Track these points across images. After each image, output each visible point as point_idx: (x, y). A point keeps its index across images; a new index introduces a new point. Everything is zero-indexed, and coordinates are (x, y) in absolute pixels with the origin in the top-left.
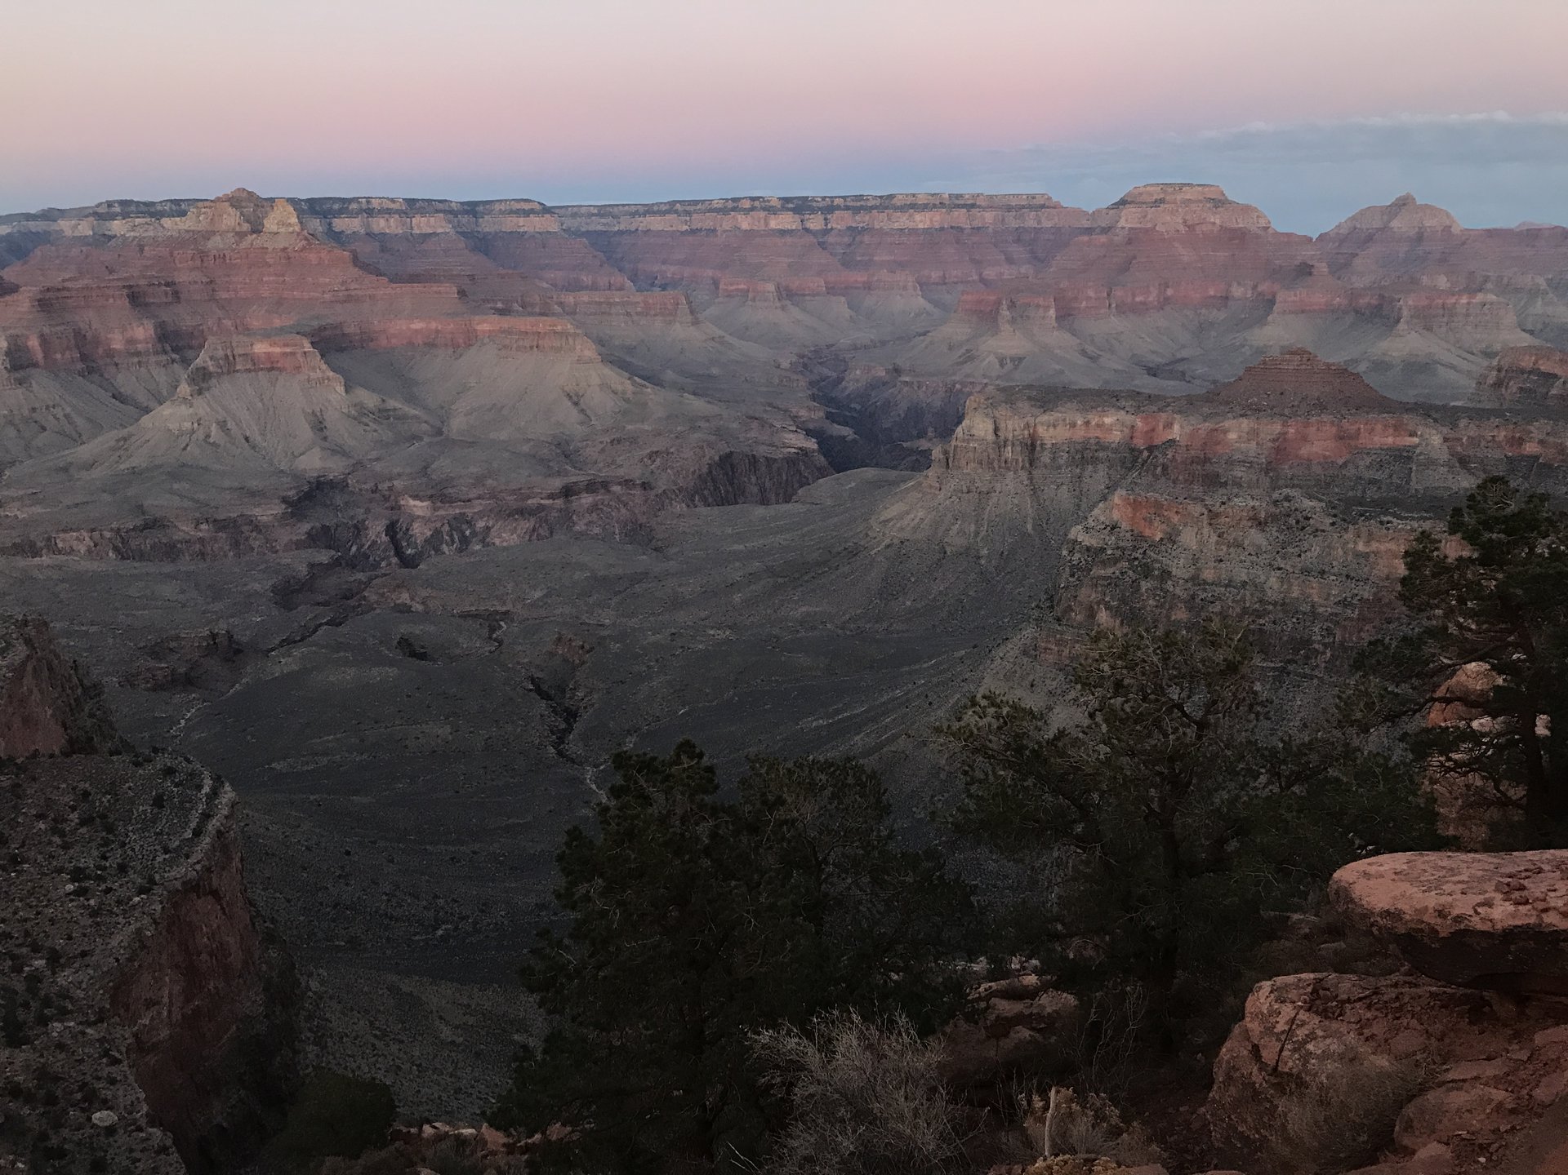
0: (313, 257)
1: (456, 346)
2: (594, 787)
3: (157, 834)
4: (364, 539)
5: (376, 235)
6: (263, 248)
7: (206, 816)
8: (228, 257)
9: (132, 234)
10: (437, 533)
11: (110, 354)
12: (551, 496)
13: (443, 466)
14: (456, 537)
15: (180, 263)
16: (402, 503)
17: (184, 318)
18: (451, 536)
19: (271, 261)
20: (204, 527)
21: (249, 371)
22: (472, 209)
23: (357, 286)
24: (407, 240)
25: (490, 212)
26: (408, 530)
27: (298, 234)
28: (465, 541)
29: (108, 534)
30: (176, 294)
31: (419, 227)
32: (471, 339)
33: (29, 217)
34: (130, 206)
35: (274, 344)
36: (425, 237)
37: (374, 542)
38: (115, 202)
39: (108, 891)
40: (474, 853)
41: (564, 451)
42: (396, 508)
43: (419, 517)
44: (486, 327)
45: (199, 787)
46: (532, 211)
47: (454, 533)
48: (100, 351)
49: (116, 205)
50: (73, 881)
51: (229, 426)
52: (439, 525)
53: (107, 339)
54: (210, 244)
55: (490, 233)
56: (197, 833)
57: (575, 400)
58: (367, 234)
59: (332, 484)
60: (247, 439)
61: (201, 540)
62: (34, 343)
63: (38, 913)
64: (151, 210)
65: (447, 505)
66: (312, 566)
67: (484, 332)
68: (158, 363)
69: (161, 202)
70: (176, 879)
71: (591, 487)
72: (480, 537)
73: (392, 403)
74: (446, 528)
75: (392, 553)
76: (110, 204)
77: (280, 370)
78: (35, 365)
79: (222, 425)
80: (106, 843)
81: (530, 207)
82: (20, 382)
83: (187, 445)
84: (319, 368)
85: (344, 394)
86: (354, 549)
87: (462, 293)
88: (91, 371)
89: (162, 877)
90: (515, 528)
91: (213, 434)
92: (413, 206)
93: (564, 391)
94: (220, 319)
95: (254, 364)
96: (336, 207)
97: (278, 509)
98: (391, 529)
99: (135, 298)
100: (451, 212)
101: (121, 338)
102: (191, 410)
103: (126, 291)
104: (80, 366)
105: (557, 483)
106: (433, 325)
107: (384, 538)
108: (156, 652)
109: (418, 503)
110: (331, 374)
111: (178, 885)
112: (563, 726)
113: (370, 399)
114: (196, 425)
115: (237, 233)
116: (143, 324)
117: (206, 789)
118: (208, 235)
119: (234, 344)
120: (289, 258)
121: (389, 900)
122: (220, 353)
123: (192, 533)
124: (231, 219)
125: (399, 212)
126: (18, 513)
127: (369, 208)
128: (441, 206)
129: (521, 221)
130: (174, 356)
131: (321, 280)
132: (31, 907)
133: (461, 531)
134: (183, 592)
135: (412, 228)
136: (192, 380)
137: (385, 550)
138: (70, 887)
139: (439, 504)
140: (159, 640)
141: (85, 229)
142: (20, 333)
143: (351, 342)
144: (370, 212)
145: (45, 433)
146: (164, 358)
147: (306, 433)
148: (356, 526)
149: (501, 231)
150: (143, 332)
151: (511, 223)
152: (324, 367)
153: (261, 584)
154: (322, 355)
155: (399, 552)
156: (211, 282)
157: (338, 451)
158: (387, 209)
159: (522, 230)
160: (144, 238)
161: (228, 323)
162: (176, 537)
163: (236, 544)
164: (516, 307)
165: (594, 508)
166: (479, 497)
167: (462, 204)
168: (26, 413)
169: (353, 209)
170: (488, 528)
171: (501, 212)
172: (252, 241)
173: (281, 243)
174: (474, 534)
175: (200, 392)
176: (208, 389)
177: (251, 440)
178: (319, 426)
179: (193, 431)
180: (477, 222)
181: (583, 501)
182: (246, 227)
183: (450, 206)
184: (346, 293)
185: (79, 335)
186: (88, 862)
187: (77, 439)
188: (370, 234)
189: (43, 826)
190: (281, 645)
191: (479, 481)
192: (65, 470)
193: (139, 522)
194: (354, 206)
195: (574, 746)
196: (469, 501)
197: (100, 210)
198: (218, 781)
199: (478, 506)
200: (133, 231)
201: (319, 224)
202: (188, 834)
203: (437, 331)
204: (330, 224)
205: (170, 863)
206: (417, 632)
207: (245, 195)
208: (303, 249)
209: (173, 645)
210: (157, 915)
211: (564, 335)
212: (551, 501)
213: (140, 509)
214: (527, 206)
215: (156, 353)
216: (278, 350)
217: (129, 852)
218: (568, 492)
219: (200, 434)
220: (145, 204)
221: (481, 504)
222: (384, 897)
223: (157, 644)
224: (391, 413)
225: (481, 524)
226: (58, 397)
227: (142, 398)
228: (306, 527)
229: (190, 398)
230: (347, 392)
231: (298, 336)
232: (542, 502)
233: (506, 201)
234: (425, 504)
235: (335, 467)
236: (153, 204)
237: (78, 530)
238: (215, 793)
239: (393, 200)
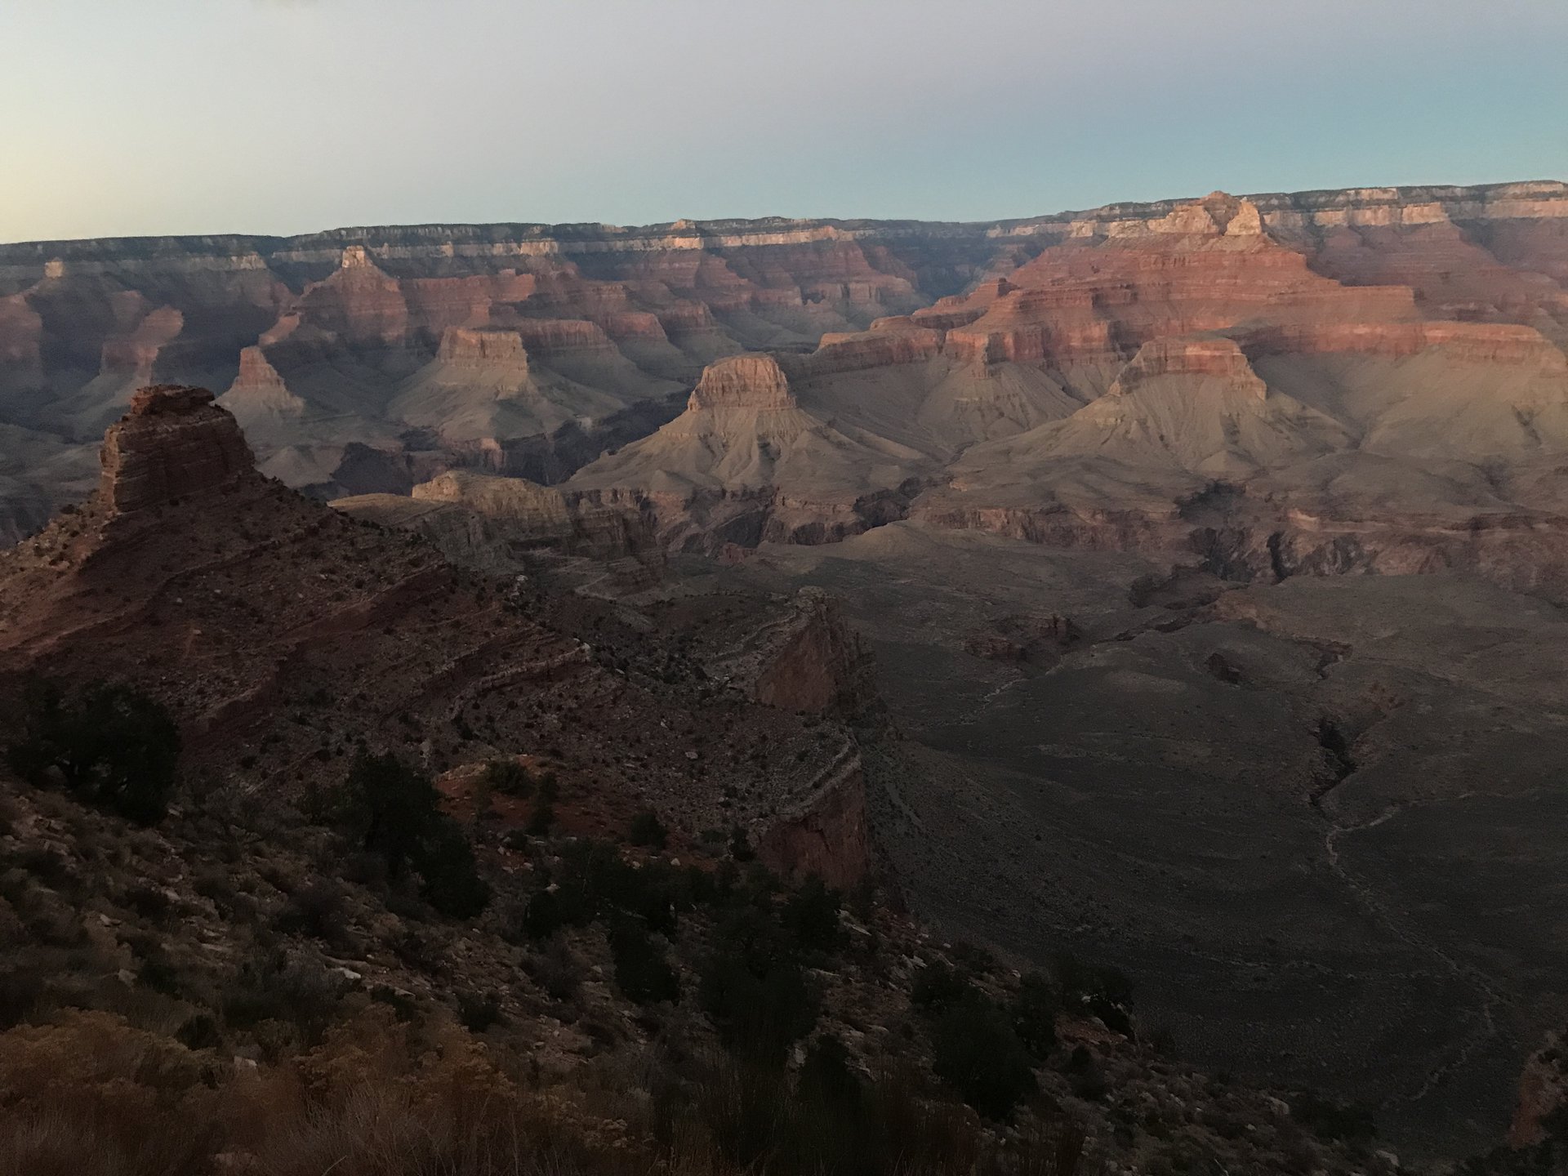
0: (1267, 259)
1: (1399, 353)
2: (1330, 846)
3: (790, 779)
4: (1246, 547)
5: (1359, 228)
6: (1222, 251)
7: (829, 775)
8: (1187, 260)
9: (1121, 236)
10: (1320, 551)
11: (1069, 350)
12: (1454, 527)
13: (1346, 481)
14: (1339, 556)
15: (1144, 267)
16: (1291, 515)
17: (1137, 319)
18: (1335, 557)
19: (1226, 263)
20: (1099, 517)
21: (1178, 372)
22: (1480, 194)
23: (1305, 289)
24: (1394, 231)
25: (1500, 197)
26: (1290, 543)
27: (1258, 236)
28: (1348, 562)
29: (1019, 514)
30: (1135, 295)
31: (1410, 216)
32: (1418, 345)
33: (1049, 219)
34: (1128, 208)
35: (1207, 348)
36: (1416, 227)
37: (1255, 551)
38: (1116, 205)
39: (743, 809)
40: (1163, 873)
41: (1493, 476)
42: (1284, 519)
43: (1305, 531)
44: (1439, 334)
45: (837, 753)
46: (1554, 194)
47: (1339, 552)
48: (1061, 348)
49: (1117, 208)
50: (726, 795)
51: (1149, 424)
52: (1323, 543)
53: (1068, 336)
54: (1178, 247)
55: (1496, 220)
56: (817, 786)
57: (1525, 420)
58: (1350, 227)
59: (1230, 489)
60: (1162, 438)
61: (1094, 529)
62: (1009, 340)
63: (694, 811)
64: (1143, 212)
65: (1337, 523)
66: (1177, 567)
67: (1436, 338)
68: (1105, 360)
69: (1156, 203)
70: (787, 814)
71: (1508, 522)
72: (1366, 561)
73: (1312, 412)
74: (1331, 547)
75: (1269, 565)
76: (1112, 207)
77: (1208, 372)
78: (1005, 359)
79: (1143, 423)
80: (758, 776)
81: (1552, 190)
82: (992, 374)
83: (1108, 439)
84: (1244, 373)
85: (1263, 398)
86: (1235, 555)
87: (1419, 296)
88: (1050, 365)
89: (780, 810)
90: (1406, 556)
91: (1132, 430)
92: (1408, 194)
93: (1513, 407)
94: (1169, 319)
95: (1184, 367)
96: (1322, 200)
97: (1170, 508)
98: (1274, 541)
99: (1099, 300)
100: (1454, 199)
101: (1079, 336)
102: (1118, 407)
103: (1091, 294)
104: (1043, 361)
105: (1468, 513)
106: (1379, 330)
107: (1265, 549)
108: (1004, 626)
109: (1304, 517)
110: (1254, 378)
111: (788, 818)
112: (1333, 777)
113: (1288, 405)
114: (1119, 421)
115: (1204, 235)
116: (1099, 324)
117: (840, 756)
118: (1178, 238)
119: (1169, 346)
120: (1244, 261)
121: (1046, 888)
122: (1155, 355)
123: (1088, 521)
124: (1201, 222)
125: (1390, 203)
126: (962, 487)
127: (1357, 200)
128: (1442, 193)
129: (1538, 206)
130: (1121, 353)
131: (1271, 283)
132: (692, 805)
133: (1345, 552)
134: (1054, 575)
135: (1401, 219)
136: (1125, 379)
137: (1264, 561)
138: (722, 799)
139: (1327, 521)
140: (1009, 616)
141: (1087, 231)
142: (1000, 332)
143: (1287, 346)
144: (1357, 204)
145: (1002, 419)
146: (1112, 355)
147: (1218, 434)
148: (1241, 533)
149: (1510, 218)
150: (1099, 331)
151: (1523, 209)
152: (1250, 372)
153: (1123, 580)
154: (1249, 360)
155: (1277, 564)
156: (1167, 284)
157: (1245, 456)
158: (1378, 200)
159: (1537, 216)
160: (1130, 239)
161: (1175, 323)
162: (1074, 524)
163: (1124, 536)
164: (1491, 309)
165: (1509, 545)
166: (1374, 519)
167: (1468, 188)
168: (992, 399)
169: (1338, 202)
170: (1375, 554)
171: (1516, 197)
172: (1214, 243)
173: (1241, 245)
174: (1360, 556)
175: (1129, 391)
176: (1137, 387)
177: (1165, 438)
178: (1232, 430)
179: (1116, 426)
180: (1483, 207)
181: (1496, 535)
182: (1214, 229)
183: (1453, 192)
184: (1292, 296)
185: (1046, 333)
186: (742, 786)
187: (1024, 426)
188: (1353, 227)
189: (729, 754)
190: (1118, 639)
191: (1380, 501)
192: (1007, 452)
193: (1046, 506)
194: (1341, 198)
195: (1330, 802)
196: (1361, 521)
197: (1103, 213)
198: (853, 751)
199: (1369, 528)
200: (1122, 233)
201: (1299, 219)
202: (810, 784)
203: (1382, 337)
204: (1312, 219)
205: (790, 802)
206: (1240, 651)
207: (1220, 197)
208: (1259, 252)
209: (1020, 622)
210: (763, 834)
211: (1530, 345)
212: (1454, 532)
213: (1051, 496)
214: (1547, 189)
215: (1107, 350)
216: (1208, 353)
217: (769, 787)
218: (1477, 525)
219: (1121, 430)
220: (1142, 205)
221: (1374, 526)
222: (1044, 884)
223: (1006, 619)
224: (1309, 421)
225: (1368, 548)
226: (1018, 388)
227: (1086, 390)
228: (1191, 528)
229: (1119, 395)
230: (1267, 397)
231: (1230, 341)
232: (1444, 531)
233: (1524, 183)
234: (1313, 519)
235: (1238, 473)
236: (1149, 205)
237: (997, 507)
238: (845, 760)
239: (1385, 190)
